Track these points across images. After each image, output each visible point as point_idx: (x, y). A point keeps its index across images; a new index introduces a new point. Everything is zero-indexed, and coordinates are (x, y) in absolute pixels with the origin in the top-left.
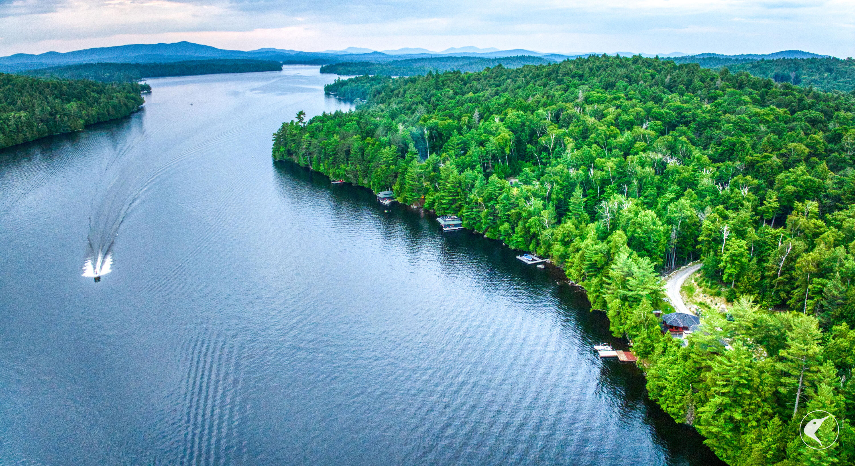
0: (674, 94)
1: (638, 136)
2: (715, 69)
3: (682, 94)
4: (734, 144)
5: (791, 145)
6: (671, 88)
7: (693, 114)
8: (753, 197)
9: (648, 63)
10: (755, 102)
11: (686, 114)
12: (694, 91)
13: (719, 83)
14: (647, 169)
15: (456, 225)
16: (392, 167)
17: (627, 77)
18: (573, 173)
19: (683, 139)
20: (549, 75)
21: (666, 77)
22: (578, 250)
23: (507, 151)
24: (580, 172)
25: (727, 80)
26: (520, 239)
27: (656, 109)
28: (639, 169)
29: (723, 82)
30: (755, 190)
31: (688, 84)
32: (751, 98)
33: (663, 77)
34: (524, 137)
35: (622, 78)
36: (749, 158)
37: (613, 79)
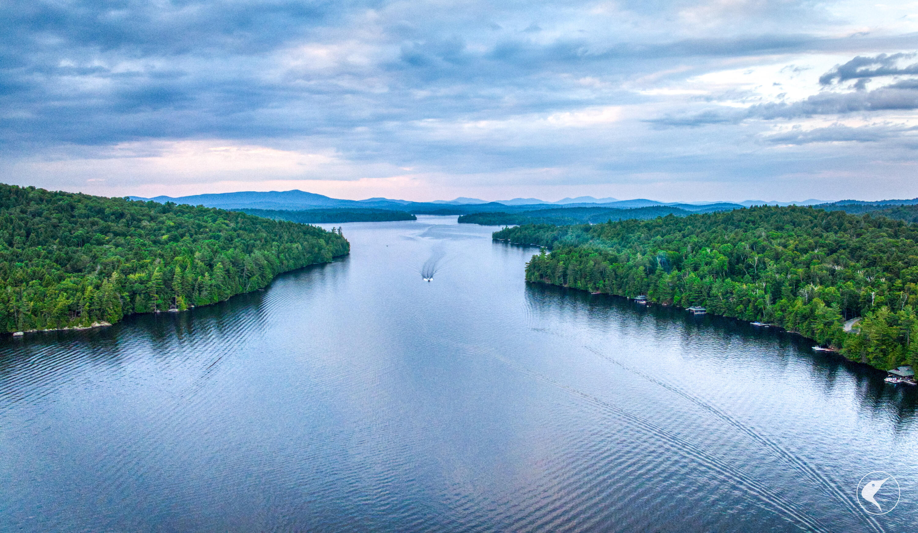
0: (831, 233)
1: (814, 256)
2: (859, 215)
3: (836, 233)
4: (875, 259)
5: (911, 257)
6: (827, 228)
7: (847, 244)
8: (887, 282)
9: (804, 210)
10: (890, 236)
11: (842, 244)
12: (845, 230)
13: (863, 223)
14: (825, 272)
15: (701, 311)
16: (645, 280)
17: (791, 222)
18: (778, 276)
19: (843, 256)
20: (726, 221)
21: (822, 221)
22: (791, 313)
23: (726, 268)
24: (782, 275)
25: (869, 222)
26: (751, 314)
27: (821, 241)
28: (819, 272)
29: (866, 224)
30: (890, 280)
31: (840, 226)
32: (887, 233)
33: (820, 221)
34: (734, 260)
35: (788, 223)
36: (885, 264)
37: (781, 224)
